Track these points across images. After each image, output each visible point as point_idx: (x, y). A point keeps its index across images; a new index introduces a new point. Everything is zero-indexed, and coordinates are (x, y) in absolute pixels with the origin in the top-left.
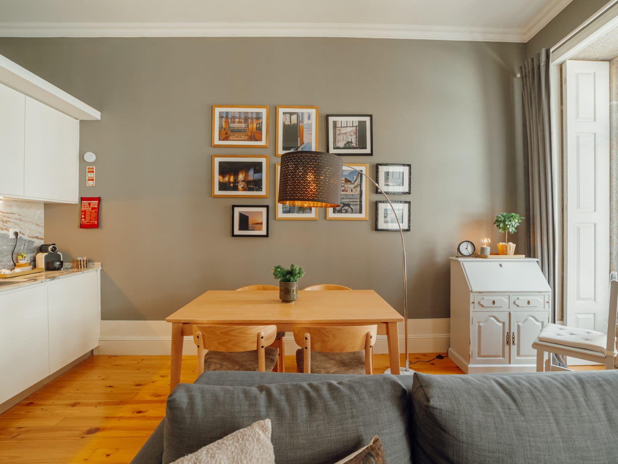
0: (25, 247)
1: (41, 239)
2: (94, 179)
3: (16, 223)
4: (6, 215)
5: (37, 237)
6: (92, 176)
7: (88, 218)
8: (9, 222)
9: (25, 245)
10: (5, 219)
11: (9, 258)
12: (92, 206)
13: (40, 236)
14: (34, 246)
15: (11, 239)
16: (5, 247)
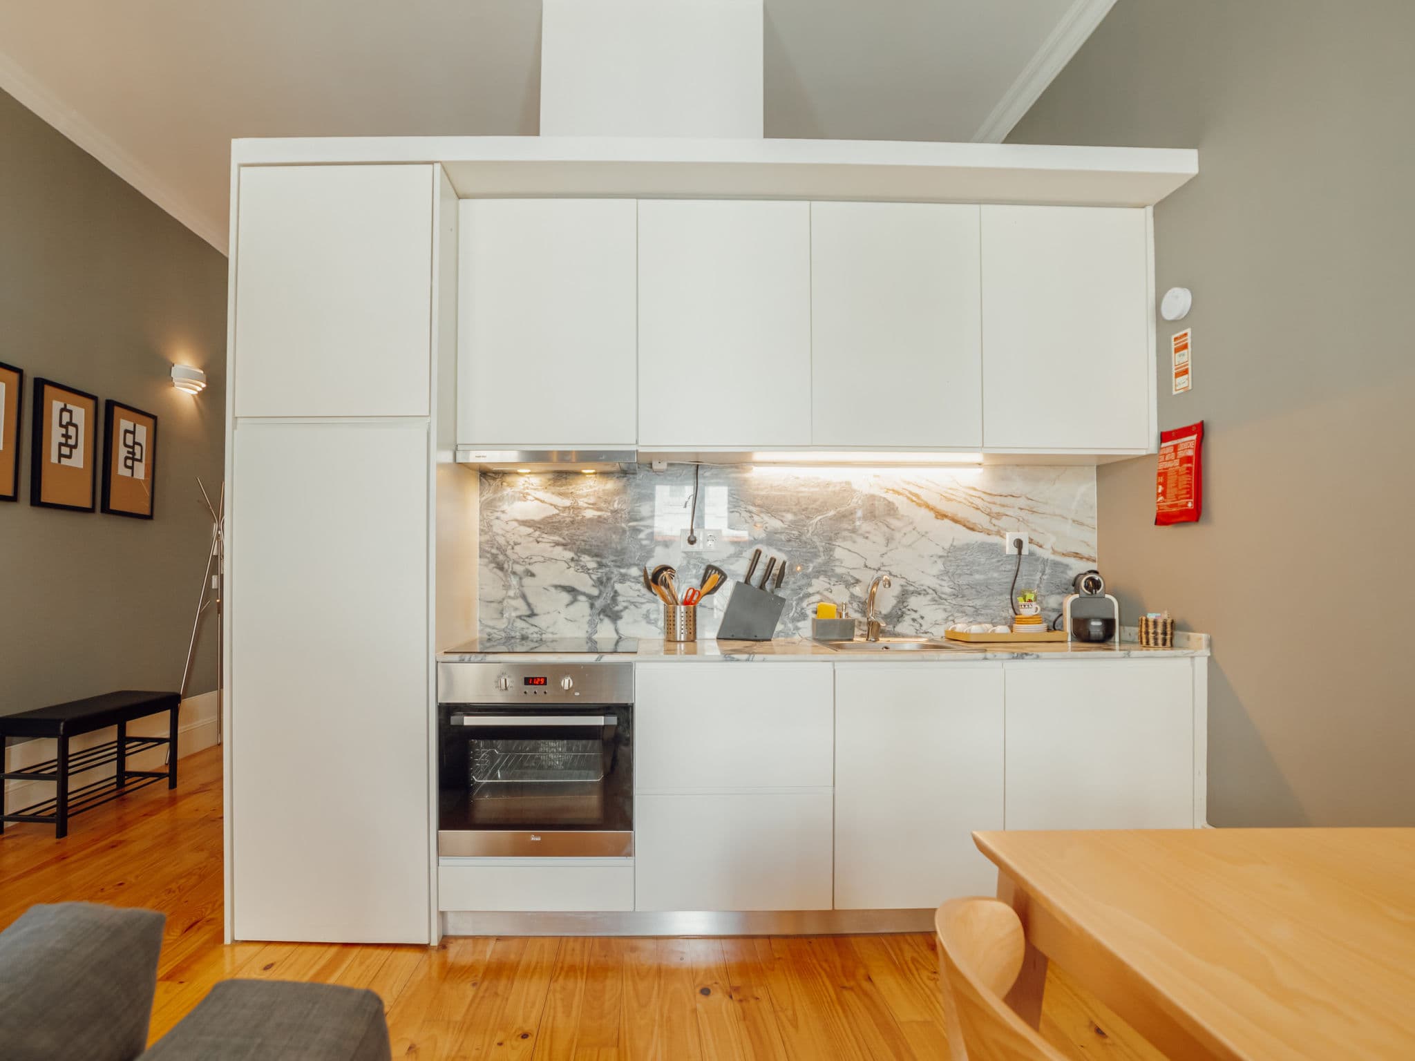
0: (1045, 577)
1: (1088, 559)
2: (1190, 367)
3: (1021, 520)
4: (998, 500)
5: (1076, 555)
6: (1184, 359)
7: (1171, 492)
8: (1004, 517)
9: (1043, 573)
10: (996, 509)
11: (1003, 601)
12: (1181, 454)
13: (1084, 551)
14: (1068, 577)
15: (1008, 556)
16: (996, 575)
